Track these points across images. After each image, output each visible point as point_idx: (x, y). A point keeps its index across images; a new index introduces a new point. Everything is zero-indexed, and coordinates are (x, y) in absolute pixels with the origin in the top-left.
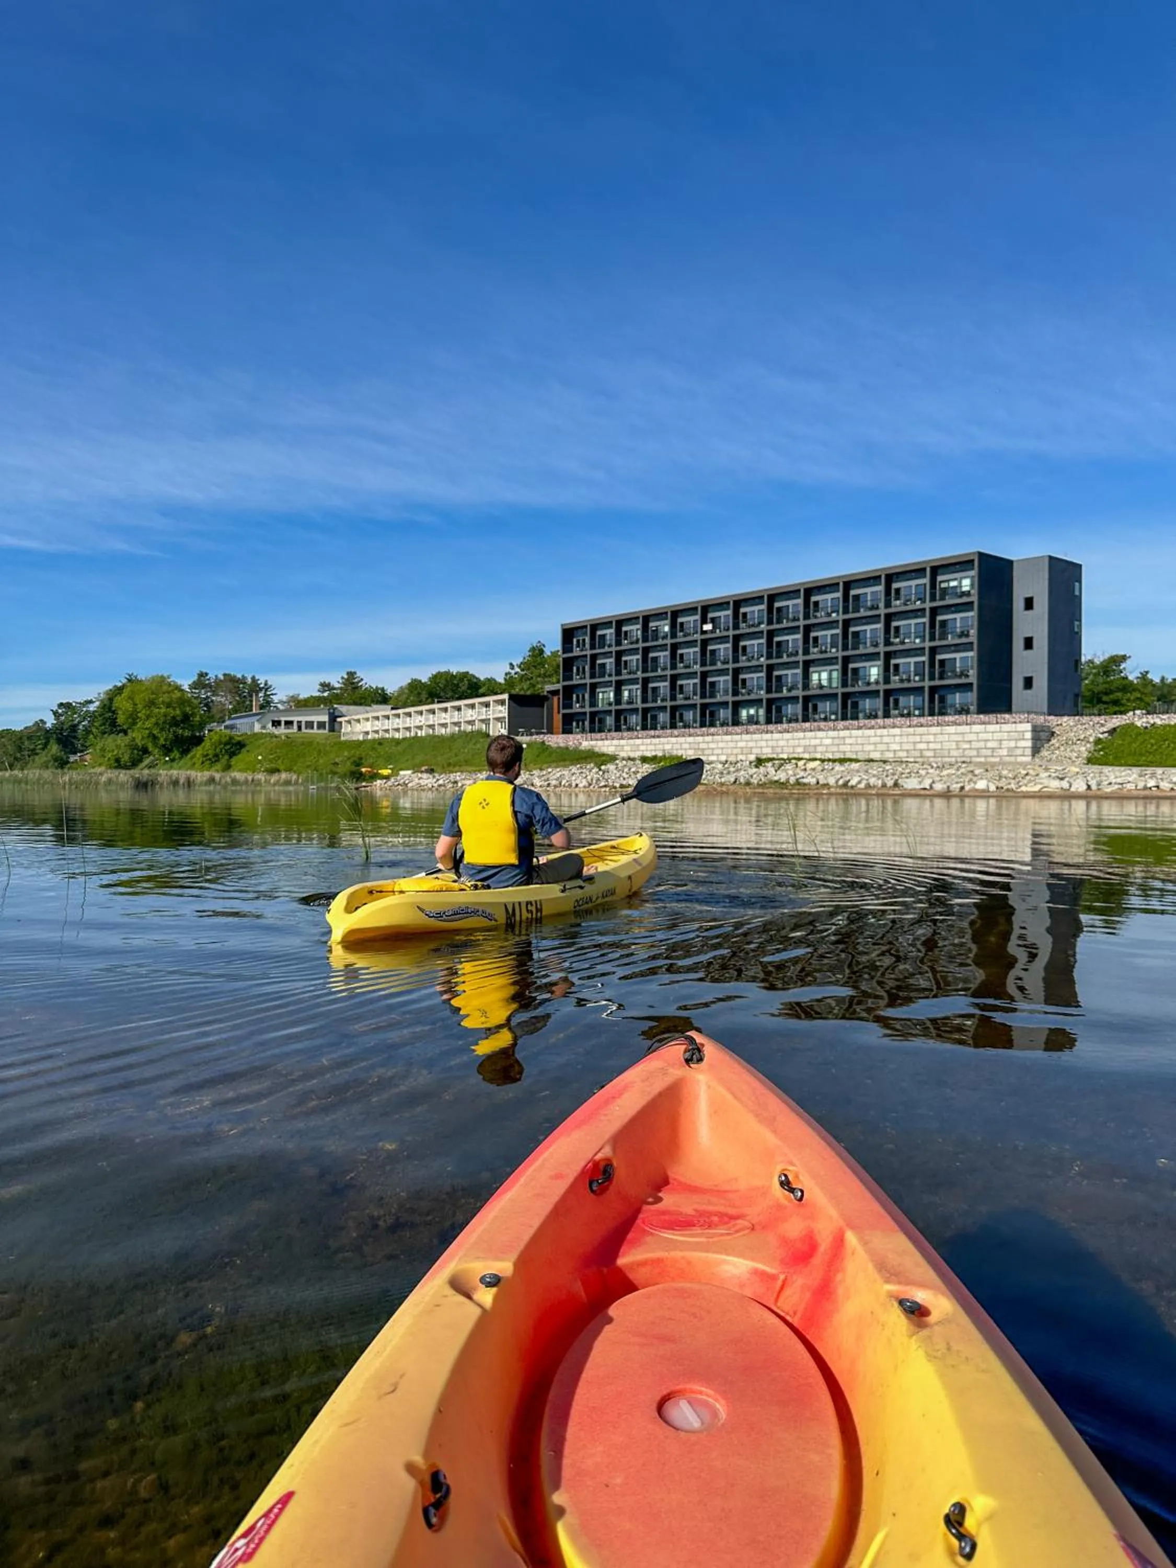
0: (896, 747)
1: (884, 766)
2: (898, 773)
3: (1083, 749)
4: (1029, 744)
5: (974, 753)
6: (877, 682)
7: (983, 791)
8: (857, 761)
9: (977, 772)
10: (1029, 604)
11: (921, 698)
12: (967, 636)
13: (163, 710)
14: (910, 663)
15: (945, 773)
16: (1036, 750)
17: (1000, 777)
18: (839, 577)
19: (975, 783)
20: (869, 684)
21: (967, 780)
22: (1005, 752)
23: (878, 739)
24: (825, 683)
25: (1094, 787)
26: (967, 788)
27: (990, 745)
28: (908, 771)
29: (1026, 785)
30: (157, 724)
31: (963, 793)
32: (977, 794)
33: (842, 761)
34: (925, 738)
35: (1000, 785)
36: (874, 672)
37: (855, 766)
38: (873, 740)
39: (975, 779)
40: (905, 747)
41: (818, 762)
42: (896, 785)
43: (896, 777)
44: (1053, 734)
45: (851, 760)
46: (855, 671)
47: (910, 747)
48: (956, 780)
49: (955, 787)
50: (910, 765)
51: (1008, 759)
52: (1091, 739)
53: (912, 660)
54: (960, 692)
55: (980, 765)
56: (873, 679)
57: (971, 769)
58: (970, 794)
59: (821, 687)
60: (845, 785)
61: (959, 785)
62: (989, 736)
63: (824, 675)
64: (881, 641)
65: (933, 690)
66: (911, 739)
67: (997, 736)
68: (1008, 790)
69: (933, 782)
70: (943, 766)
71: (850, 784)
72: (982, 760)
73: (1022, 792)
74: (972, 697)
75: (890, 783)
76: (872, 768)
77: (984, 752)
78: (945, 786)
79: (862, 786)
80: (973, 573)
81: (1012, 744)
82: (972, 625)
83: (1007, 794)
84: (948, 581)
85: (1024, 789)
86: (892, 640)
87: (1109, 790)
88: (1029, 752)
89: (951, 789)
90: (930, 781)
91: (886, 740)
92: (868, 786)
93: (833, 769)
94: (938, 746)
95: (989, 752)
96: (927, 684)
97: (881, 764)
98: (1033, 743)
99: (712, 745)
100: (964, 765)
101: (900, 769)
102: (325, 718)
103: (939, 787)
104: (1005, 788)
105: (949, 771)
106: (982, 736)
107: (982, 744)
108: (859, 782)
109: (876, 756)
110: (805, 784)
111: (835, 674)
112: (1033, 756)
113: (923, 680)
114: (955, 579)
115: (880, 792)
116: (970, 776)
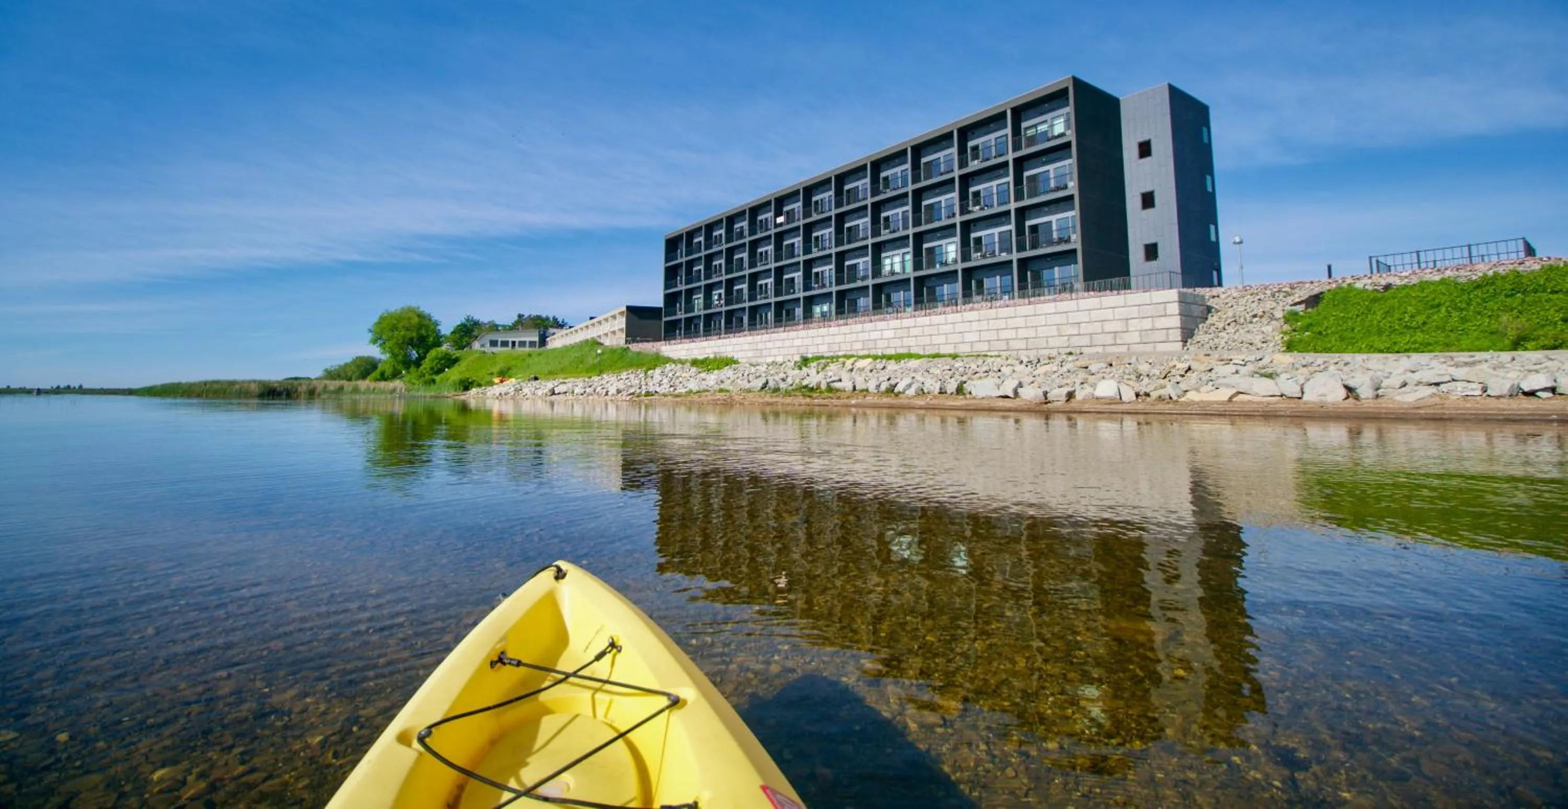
0: (973, 337)
1: (953, 362)
2: (970, 372)
3: (1269, 329)
4: (1176, 322)
5: (1085, 341)
6: (955, 261)
7: (1111, 401)
8: (918, 357)
9: (1093, 368)
10: (1145, 149)
11: (1009, 277)
12: (1068, 241)
13: (402, 333)
14: (993, 234)
15: (1041, 370)
16: (1187, 334)
17: (1139, 376)
18: (907, 142)
19: (1094, 386)
20: (946, 264)
21: (1078, 382)
22: (1135, 337)
23: (949, 328)
24: (897, 268)
25: (1365, 392)
26: (1079, 396)
27: (1109, 327)
28: (985, 368)
29: (1197, 390)
30: (397, 343)
31: (1073, 404)
32: (1100, 407)
33: (898, 358)
34: (1012, 323)
35: (1143, 390)
36: (951, 249)
37: (913, 363)
38: (944, 329)
39: (1091, 379)
40: (985, 336)
41: (870, 360)
42: (960, 390)
43: (964, 379)
44: (1209, 309)
45: (910, 356)
46: (931, 251)
47: (992, 336)
48: (1059, 381)
49: (1058, 394)
50: (989, 360)
51: (1141, 348)
52: (1279, 314)
53: (996, 231)
54: (1060, 266)
55: (1098, 357)
56: (950, 260)
57: (1084, 364)
58: (1086, 407)
59: (893, 273)
60: (891, 390)
61: (1065, 390)
62: (1109, 314)
63: (897, 259)
64: (957, 209)
65: (1023, 263)
66: (994, 324)
67: (1121, 313)
68: (1160, 398)
69: (1020, 385)
70: (1039, 361)
71: (896, 390)
72: (1100, 350)
73: (1193, 403)
74: (1076, 269)
75: (951, 387)
76: (935, 366)
77: (1100, 339)
78: (1040, 393)
79: (911, 392)
80: (1069, 109)
81: (1147, 324)
82: (1074, 227)
83: (1160, 407)
84: (1035, 126)
85: (1192, 396)
86: (970, 208)
87: (1409, 398)
88: (1177, 335)
89: (1050, 397)
90: (1015, 383)
91: (960, 327)
92: (921, 392)
93: (884, 368)
94: (1031, 333)
95: (1109, 339)
96: (1015, 256)
97: (950, 359)
98: (1182, 322)
99: (769, 345)
100: (1071, 358)
101: (974, 366)
102: (536, 339)
103: (1030, 394)
104: (1154, 395)
105: (1047, 368)
106: (1095, 315)
107: (1097, 327)
108: (910, 386)
109: (945, 350)
110: (837, 390)
111: (909, 257)
112: (1185, 342)
113: (1010, 251)
114: (1045, 121)
115: (935, 402)
116: (1082, 375)
